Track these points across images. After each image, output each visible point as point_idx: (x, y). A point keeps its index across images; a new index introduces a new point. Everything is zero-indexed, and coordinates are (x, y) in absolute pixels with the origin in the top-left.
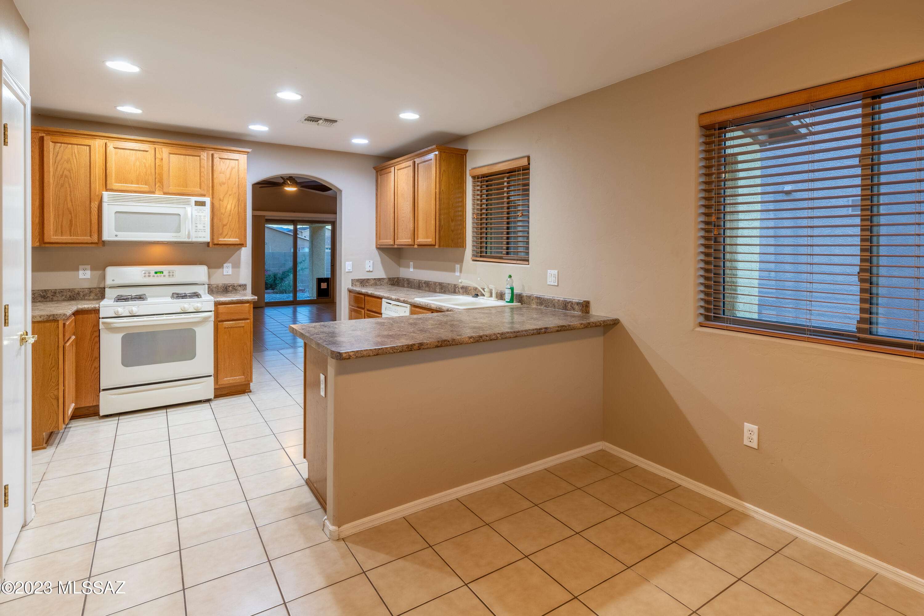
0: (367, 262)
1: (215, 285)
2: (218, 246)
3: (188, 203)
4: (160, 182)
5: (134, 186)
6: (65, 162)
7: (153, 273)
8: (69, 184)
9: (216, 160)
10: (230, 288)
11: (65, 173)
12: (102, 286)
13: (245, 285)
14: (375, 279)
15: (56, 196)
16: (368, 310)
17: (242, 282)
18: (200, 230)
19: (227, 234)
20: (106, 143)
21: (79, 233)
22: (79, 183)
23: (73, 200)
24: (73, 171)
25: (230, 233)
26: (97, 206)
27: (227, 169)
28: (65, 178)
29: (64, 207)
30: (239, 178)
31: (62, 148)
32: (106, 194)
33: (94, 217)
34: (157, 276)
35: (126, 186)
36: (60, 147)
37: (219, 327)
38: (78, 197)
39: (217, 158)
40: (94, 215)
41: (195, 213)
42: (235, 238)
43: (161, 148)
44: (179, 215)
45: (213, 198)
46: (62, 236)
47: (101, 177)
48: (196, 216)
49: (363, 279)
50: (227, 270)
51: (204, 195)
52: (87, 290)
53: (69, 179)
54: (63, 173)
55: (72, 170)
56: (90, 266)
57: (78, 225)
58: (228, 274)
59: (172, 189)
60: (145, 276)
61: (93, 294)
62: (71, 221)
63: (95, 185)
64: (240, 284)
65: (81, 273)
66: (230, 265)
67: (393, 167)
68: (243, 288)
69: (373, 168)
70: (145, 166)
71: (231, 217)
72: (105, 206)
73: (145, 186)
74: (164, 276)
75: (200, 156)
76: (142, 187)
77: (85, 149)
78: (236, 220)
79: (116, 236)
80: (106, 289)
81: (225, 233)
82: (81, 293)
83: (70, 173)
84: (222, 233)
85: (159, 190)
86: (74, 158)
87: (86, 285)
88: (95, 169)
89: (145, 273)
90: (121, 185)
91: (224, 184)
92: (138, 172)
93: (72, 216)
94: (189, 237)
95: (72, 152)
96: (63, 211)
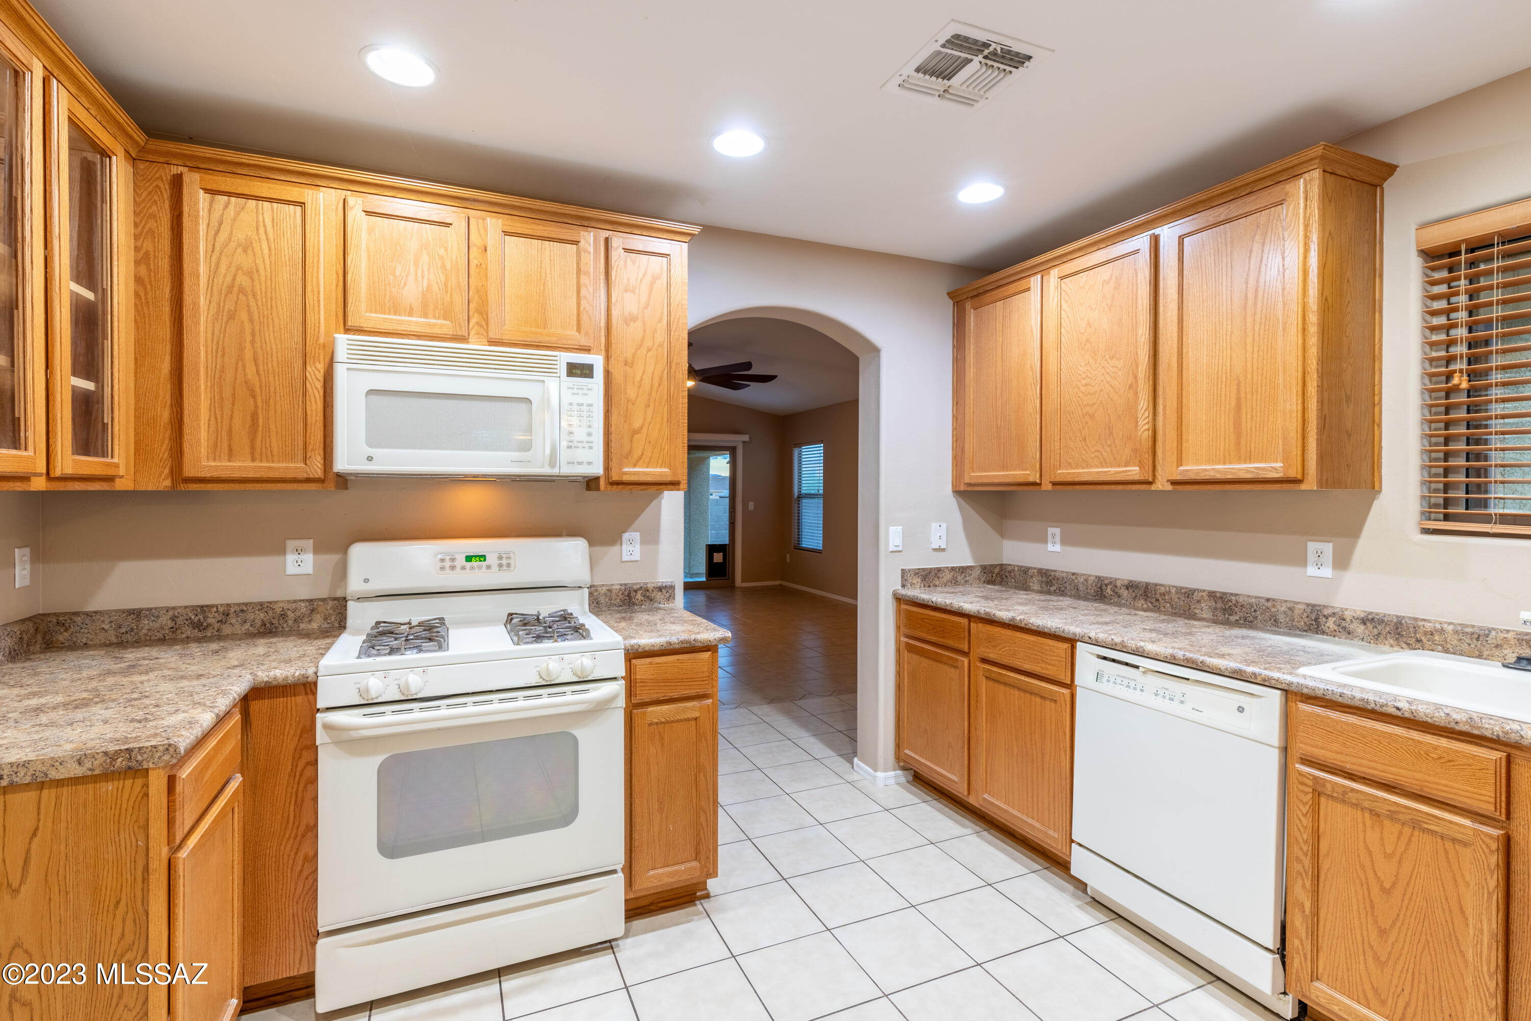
0: (935, 525)
1: (604, 588)
2: (620, 487)
3: (549, 370)
4: (481, 313)
5: (415, 322)
6: (240, 250)
7: (461, 560)
8: (249, 312)
9: (617, 254)
10: (639, 596)
11: (238, 281)
12: (339, 594)
13: (672, 588)
14: (953, 569)
15: (215, 347)
16: (984, 661)
17: (663, 578)
18: (580, 445)
19: (642, 454)
20: (344, 200)
21: (275, 451)
22: (274, 310)
23: (260, 358)
24: (259, 275)
25: (648, 453)
26: (320, 376)
27: (641, 281)
28: (238, 295)
29: (236, 379)
30: (669, 305)
31: (231, 210)
32: (343, 343)
33: (314, 408)
34: (472, 568)
35: (397, 320)
36: (227, 206)
37: (637, 721)
38: (271, 348)
39: (618, 247)
40: (313, 399)
41: (567, 397)
42: (661, 467)
43: (484, 219)
44: (528, 401)
45: (607, 358)
46: (230, 461)
47: (334, 293)
48: (571, 404)
49: (927, 569)
50: (630, 548)
51: (587, 350)
52: (303, 605)
53: (250, 297)
54: (234, 279)
55: (257, 271)
56: (311, 541)
57: (273, 427)
58: (633, 558)
59: (509, 330)
60: (442, 568)
61: (318, 616)
62: (254, 417)
63: (316, 317)
64: (660, 584)
65: (291, 558)
66: (636, 535)
67: (1039, 276)
68: (668, 595)
69: (948, 294)
70: (444, 266)
71: (650, 410)
72: (341, 373)
73: (444, 322)
74: (489, 567)
75: (576, 243)
76: (436, 324)
77: (292, 213)
78: (662, 419)
79: (370, 459)
80: (351, 605)
81: (637, 453)
82: (289, 613)
83: (253, 280)
84: (630, 451)
85: (478, 334)
86: (263, 237)
87: (304, 592)
88: (315, 269)
89: (442, 560)
90: (383, 316)
91: (634, 319)
92: (425, 284)
93: (256, 403)
94: (552, 464)
95: (257, 222)
96: (234, 389)
